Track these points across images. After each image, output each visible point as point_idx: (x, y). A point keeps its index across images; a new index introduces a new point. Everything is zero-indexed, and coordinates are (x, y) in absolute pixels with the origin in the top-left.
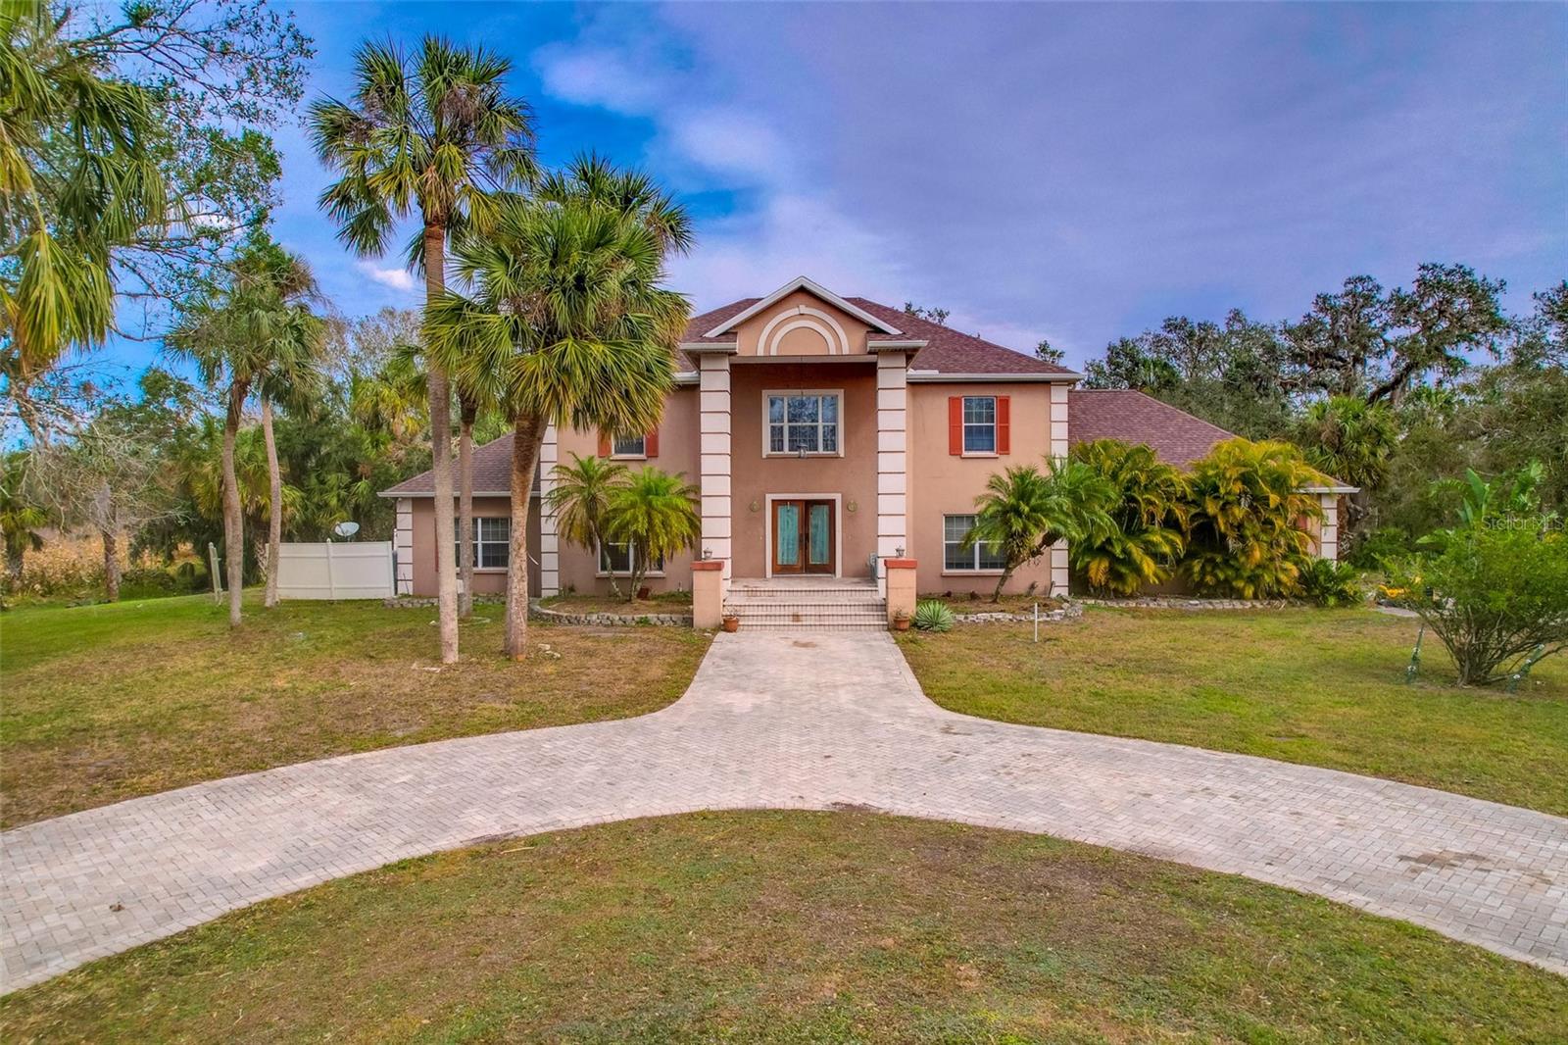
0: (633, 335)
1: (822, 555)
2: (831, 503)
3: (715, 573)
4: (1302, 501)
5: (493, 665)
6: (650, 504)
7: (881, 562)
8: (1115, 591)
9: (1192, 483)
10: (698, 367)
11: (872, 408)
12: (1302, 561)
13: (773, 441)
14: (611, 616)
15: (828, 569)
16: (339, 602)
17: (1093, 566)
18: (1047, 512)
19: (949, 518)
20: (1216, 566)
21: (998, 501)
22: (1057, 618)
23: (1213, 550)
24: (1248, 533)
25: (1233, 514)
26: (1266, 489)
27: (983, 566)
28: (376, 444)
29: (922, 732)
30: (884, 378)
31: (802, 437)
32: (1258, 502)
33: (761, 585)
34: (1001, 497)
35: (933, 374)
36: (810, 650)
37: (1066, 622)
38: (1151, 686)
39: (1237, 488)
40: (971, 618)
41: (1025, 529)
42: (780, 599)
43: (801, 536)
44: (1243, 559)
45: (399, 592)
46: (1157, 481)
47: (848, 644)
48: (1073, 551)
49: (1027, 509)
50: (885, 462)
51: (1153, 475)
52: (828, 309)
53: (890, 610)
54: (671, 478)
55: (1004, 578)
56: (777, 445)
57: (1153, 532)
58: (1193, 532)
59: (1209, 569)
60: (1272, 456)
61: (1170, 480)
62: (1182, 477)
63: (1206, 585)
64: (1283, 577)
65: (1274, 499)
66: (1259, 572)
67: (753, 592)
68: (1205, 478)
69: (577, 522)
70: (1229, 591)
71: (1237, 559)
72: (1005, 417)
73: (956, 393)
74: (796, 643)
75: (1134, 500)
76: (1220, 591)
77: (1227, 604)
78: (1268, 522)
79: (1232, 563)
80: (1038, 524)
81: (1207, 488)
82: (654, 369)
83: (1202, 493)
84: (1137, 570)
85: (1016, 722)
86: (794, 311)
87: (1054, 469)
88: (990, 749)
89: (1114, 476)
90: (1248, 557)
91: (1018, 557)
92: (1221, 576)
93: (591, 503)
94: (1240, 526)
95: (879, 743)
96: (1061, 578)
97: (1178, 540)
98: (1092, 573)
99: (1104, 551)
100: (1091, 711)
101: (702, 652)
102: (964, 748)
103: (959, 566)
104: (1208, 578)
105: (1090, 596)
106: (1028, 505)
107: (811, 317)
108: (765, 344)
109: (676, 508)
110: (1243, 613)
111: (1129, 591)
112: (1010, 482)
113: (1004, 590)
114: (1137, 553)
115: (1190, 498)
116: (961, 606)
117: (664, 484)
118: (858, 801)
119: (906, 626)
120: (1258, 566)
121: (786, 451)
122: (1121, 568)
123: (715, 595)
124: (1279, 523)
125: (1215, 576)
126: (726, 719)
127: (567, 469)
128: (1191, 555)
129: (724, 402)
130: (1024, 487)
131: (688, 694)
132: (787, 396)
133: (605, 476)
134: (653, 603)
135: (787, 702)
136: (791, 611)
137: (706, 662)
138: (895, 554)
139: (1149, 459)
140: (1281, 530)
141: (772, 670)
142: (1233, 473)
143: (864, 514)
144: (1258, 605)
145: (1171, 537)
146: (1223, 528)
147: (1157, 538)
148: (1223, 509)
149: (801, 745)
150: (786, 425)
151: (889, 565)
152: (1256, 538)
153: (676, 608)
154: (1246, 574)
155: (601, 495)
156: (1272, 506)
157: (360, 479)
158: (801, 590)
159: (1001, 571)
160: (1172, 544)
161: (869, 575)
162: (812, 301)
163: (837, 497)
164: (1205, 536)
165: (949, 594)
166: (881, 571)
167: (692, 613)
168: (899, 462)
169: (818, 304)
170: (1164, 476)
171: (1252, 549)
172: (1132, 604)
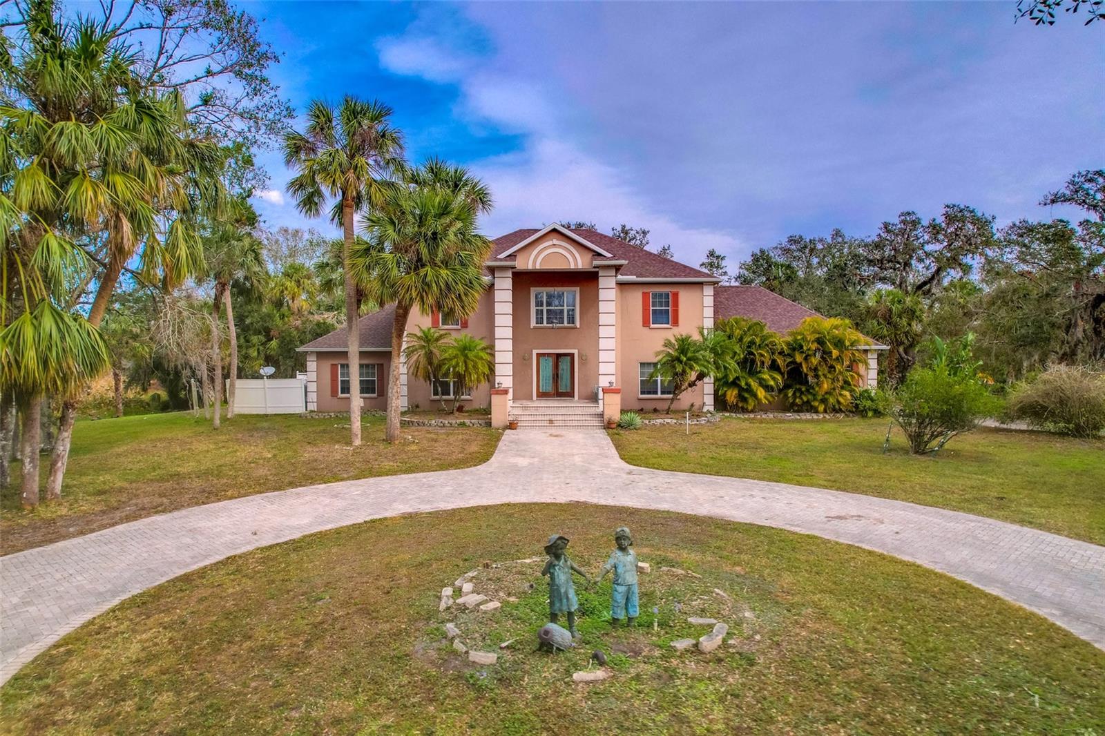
0: (462, 264)
1: (566, 386)
2: (572, 355)
3: (503, 396)
4: (853, 354)
5: (382, 447)
6: (466, 356)
7: (600, 389)
8: (742, 408)
9: (788, 344)
10: (494, 275)
11: (596, 299)
12: (854, 390)
13: (537, 318)
14: (443, 421)
15: (570, 394)
16: (272, 415)
17: (729, 393)
18: (696, 360)
19: (643, 364)
20: (802, 393)
21: (669, 354)
22: (703, 422)
23: (801, 384)
24: (820, 373)
25: (811, 362)
26: (831, 347)
27: (663, 393)
28: (282, 317)
29: (616, 474)
30: (603, 282)
31: (555, 316)
32: (826, 354)
33: (530, 404)
34: (671, 351)
35: (633, 278)
36: (559, 439)
37: (708, 424)
38: (744, 454)
39: (814, 346)
40: (652, 422)
41: (684, 372)
42: (541, 411)
43: (554, 375)
44: (817, 389)
45: (308, 409)
46: (766, 342)
47: (580, 436)
48: (717, 384)
49: (685, 359)
50: (603, 332)
51: (764, 338)
52: (570, 242)
53: (605, 417)
54: (477, 341)
55: (672, 400)
56: (539, 321)
57: (763, 373)
58: (788, 373)
59: (798, 395)
60: (836, 327)
61: (774, 341)
62: (782, 340)
63: (797, 405)
64: (841, 399)
65: (835, 353)
66: (827, 396)
67: (526, 408)
68: (796, 341)
69: (421, 366)
70: (809, 408)
71: (813, 389)
72: (676, 304)
73: (646, 290)
74: (551, 435)
75: (753, 354)
76: (805, 408)
77: (808, 416)
78: (832, 367)
79: (811, 391)
80: (691, 368)
81: (796, 347)
82: (474, 282)
83: (794, 349)
84: (755, 396)
85: (666, 470)
86: (550, 243)
87: (702, 335)
88: (650, 480)
89: (741, 340)
90: (820, 387)
91: (681, 387)
92: (805, 399)
93: (429, 356)
94: (816, 369)
95: (594, 478)
96: (709, 400)
97: (779, 377)
98: (728, 397)
99: (735, 384)
100: (707, 466)
101: (498, 439)
102: (637, 480)
103: (649, 393)
104: (797, 400)
105: (727, 411)
106: (686, 356)
107: (560, 246)
108: (534, 261)
109: (482, 359)
110: (818, 421)
111: (750, 408)
112: (676, 343)
113: (674, 407)
114: (754, 384)
115: (786, 353)
116: (647, 416)
117: (473, 345)
118: (582, 500)
119: (615, 426)
120: (826, 393)
121: (545, 324)
122: (745, 393)
123: (504, 408)
124: (838, 367)
125: (802, 399)
126: (515, 469)
127: (416, 335)
128: (787, 387)
129: (508, 296)
130: (684, 346)
131: (493, 458)
132: (544, 291)
133: (437, 340)
134: (467, 414)
135: (547, 462)
136: (548, 418)
137: (500, 444)
138: (608, 385)
139: (762, 330)
140: (840, 371)
141: (538, 448)
142: (811, 337)
143: (590, 361)
144: (827, 417)
145: (775, 376)
146: (805, 370)
147: (766, 376)
148: (806, 359)
149: (554, 479)
150: (545, 308)
151: (605, 391)
152: (825, 376)
153: (480, 417)
154: (819, 398)
155: (435, 350)
156: (834, 357)
157: (272, 339)
158: (554, 407)
159: (671, 396)
160: (774, 379)
161: (594, 398)
162: (560, 237)
163: (576, 352)
164: (795, 376)
165: (642, 410)
166: (601, 395)
167: (491, 419)
168: (611, 331)
169: (564, 238)
170: (771, 340)
171: (823, 383)
172: (752, 416)
